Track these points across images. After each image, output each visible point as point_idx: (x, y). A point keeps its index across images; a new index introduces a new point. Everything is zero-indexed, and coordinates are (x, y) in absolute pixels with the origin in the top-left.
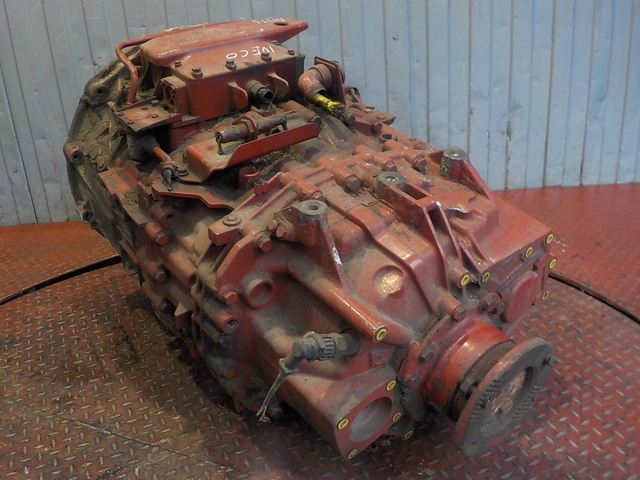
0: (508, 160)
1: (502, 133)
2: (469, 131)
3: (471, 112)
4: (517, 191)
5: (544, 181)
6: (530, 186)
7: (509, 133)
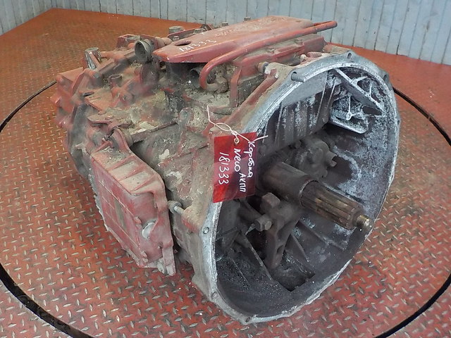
0: (424, 42)
1: (424, 27)
2: (404, 21)
3: (408, 10)
4: (425, 62)
5: (442, 60)
6: (433, 61)
7: (428, 28)
